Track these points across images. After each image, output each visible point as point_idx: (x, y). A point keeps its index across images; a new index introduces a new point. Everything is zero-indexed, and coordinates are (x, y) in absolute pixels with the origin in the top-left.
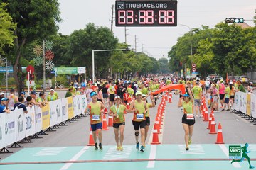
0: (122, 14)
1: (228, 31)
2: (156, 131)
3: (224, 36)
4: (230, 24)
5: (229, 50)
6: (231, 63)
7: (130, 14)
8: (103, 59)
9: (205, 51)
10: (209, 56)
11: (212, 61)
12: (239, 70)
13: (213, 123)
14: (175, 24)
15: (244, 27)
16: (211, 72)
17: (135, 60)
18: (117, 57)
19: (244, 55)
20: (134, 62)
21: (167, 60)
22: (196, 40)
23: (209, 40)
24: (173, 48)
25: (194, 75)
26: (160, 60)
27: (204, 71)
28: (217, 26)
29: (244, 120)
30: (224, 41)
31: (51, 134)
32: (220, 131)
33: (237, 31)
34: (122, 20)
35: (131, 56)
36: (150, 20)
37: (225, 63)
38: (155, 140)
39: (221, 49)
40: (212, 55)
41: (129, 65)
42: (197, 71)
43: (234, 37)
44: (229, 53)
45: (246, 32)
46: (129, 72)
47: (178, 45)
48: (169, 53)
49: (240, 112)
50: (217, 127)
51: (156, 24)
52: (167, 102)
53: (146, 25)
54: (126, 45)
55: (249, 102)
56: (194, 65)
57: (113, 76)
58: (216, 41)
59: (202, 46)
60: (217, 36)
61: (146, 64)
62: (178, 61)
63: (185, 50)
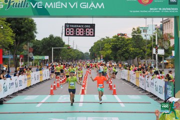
0: (68, 30)
1: (119, 39)
2: (83, 88)
3: (116, 42)
4: (120, 36)
5: (119, 49)
6: (120, 55)
7: (72, 30)
8: (57, 53)
9: (107, 49)
10: (109, 52)
11: (111, 54)
12: (124, 59)
13: (111, 84)
14: (94, 36)
15: (126, 38)
16: (110, 59)
17: (73, 53)
18: (64, 51)
19: (127, 51)
20: (72, 54)
21: (88, 53)
22: (103, 44)
23: (110, 44)
24: (92, 47)
25: (102, 61)
26: (85, 53)
27: (107, 59)
28: (113, 37)
29: (126, 83)
30: (117, 45)
31: (31, 89)
32: (115, 88)
33: (123, 39)
34: (68, 33)
35: (71, 51)
36: (82, 33)
37: (117, 55)
38: (83, 93)
39: (115, 49)
40: (111, 51)
41: (70, 55)
42: (103, 59)
43: (121, 42)
44: (119, 51)
45: (128, 40)
46: (70, 59)
47: (94, 46)
48: (90, 50)
49: (124, 79)
50: (113, 86)
51: (85, 35)
52: (88, 74)
53: (80, 36)
54: (69, 46)
55: (129, 75)
56: (102, 56)
57: (62, 61)
58: (113, 45)
59: (106, 47)
60: (113, 42)
61: (78, 55)
62: (94, 54)
63: (97, 49)
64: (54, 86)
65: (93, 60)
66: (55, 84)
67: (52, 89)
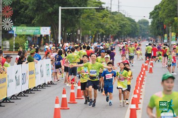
2: (134, 106)
8: (71, 19)
17: (109, 21)
18: (88, 17)
20: (108, 23)
21: (147, 22)
24: (157, 8)
26: (140, 22)
31: (8, 105)
35: (105, 16)
41: (102, 27)
46: (102, 35)
48: (151, 14)
52: (147, 72)
54: (100, 3)
57: (83, 39)
61: (123, 26)
62: (162, 23)
63: (170, 11)
64: (64, 100)
65: (159, 38)
66: (64, 96)
67: (58, 106)
